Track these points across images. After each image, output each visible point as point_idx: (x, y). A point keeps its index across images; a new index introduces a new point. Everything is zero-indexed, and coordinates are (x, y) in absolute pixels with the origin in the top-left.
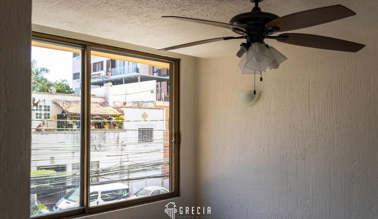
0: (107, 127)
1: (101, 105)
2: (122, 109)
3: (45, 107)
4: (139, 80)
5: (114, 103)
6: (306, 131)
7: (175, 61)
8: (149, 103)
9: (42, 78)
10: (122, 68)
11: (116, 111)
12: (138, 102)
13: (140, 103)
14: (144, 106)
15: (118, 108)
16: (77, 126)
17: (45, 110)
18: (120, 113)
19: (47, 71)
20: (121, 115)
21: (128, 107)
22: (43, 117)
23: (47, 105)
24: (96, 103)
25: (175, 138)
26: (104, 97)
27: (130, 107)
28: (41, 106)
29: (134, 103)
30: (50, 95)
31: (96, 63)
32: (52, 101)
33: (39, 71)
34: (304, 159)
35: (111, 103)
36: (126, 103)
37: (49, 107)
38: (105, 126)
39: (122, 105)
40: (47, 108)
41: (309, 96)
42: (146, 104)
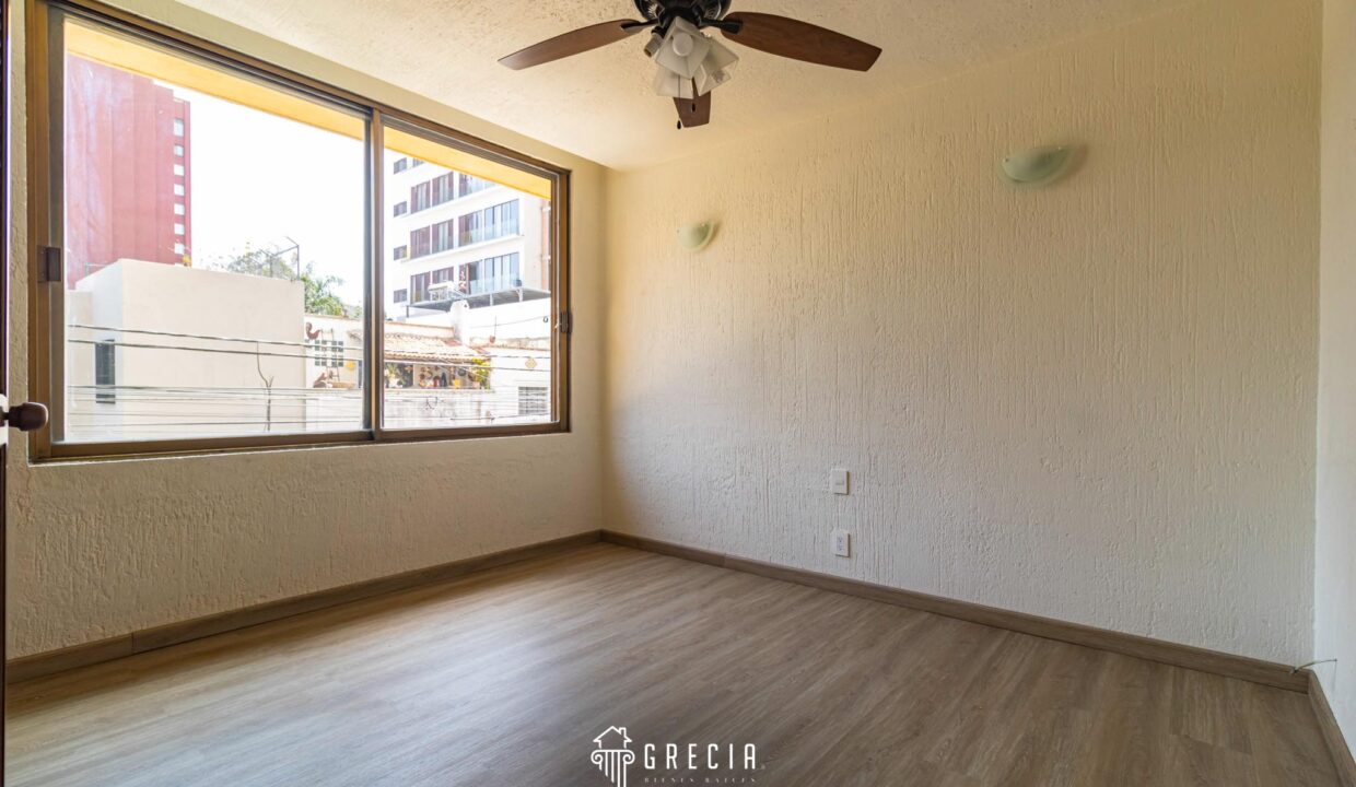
0: (457, 382)
1: (446, 342)
2: (487, 349)
3: (334, 343)
4: (521, 298)
5: (471, 340)
6: (797, 286)
7: (559, 173)
8: (540, 342)
9: (330, 296)
10: (490, 280)
11: (475, 352)
12: (519, 340)
13: (523, 341)
14: (529, 346)
15: (479, 348)
16: (397, 380)
17: (334, 349)
18: (483, 358)
19: (340, 282)
20: (484, 361)
21: (498, 347)
22: (329, 363)
23: (338, 339)
24: (437, 338)
25: (561, 321)
26: (452, 328)
27: (503, 346)
28: (325, 342)
29: (512, 340)
30: (344, 322)
31: (439, 271)
32: (348, 332)
33: (324, 282)
34: (793, 338)
35: (465, 338)
36: (494, 338)
37: (341, 343)
38: (454, 382)
39: (488, 342)
40: (337, 347)
41: (802, 220)
42: (535, 342)
